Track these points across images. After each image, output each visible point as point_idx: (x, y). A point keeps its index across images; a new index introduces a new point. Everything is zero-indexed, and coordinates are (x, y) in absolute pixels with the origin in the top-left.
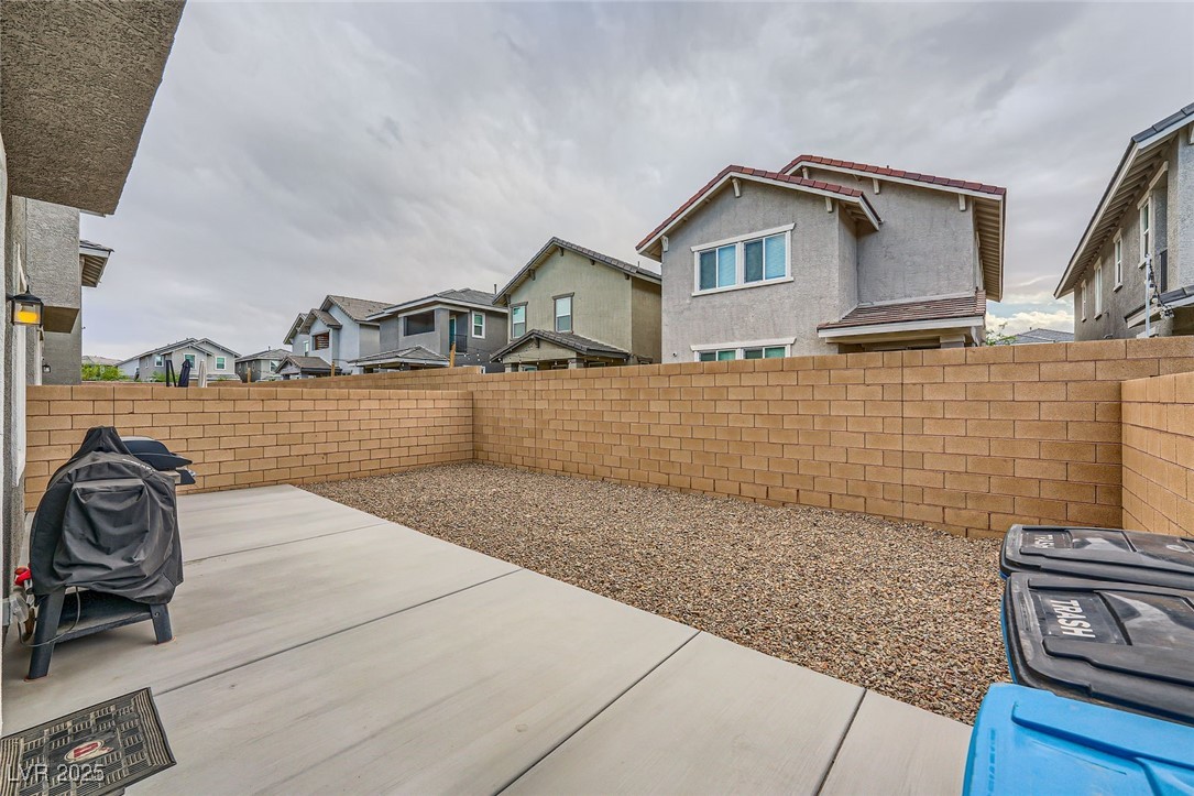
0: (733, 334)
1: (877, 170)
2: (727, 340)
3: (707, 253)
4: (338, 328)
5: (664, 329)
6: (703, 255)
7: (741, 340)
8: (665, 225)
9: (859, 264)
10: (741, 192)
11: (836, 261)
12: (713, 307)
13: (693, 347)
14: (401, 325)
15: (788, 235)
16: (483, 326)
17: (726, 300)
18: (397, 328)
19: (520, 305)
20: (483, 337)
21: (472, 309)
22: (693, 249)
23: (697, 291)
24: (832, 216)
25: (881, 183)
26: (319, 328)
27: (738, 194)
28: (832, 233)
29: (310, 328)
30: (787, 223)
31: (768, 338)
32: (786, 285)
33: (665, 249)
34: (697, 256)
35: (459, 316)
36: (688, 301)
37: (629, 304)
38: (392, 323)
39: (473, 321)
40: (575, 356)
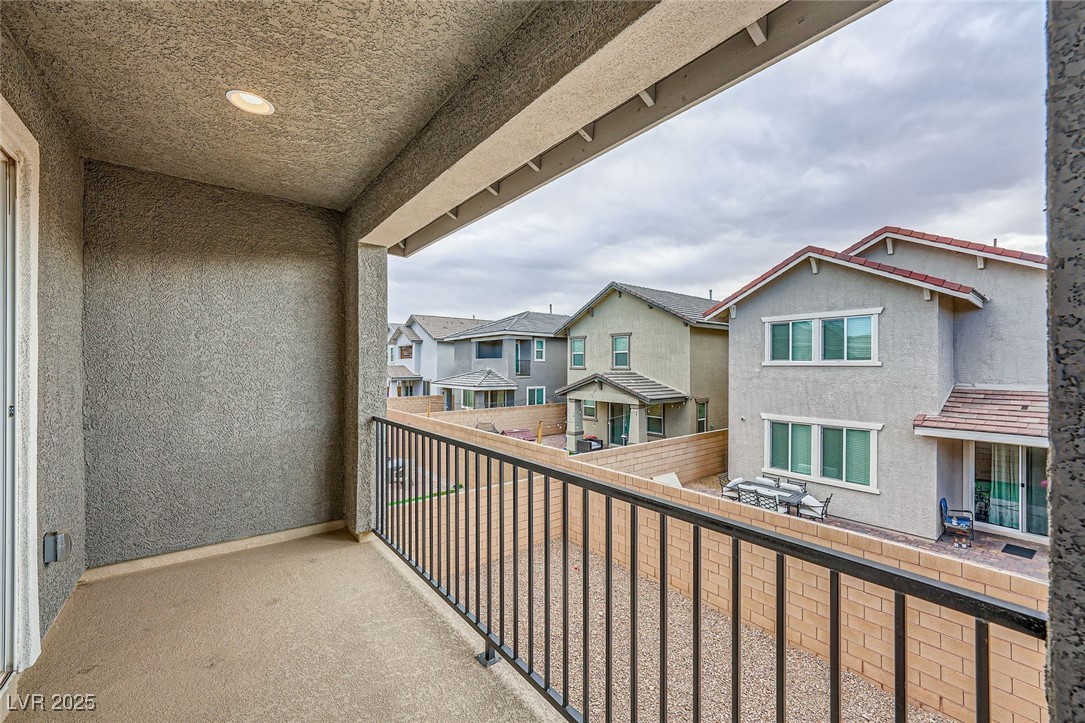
0: (809, 408)
1: (983, 248)
2: (801, 414)
3: (779, 325)
4: (420, 342)
5: (732, 394)
6: (774, 326)
7: (818, 416)
8: (734, 296)
9: (956, 341)
10: (819, 269)
11: (936, 352)
12: (786, 379)
13: (764, 415)
14: (474, 349)
15: (874, 320)
16: (544, 350)
17: (802, 374)
18: (470, 350)
19: (578, 338)
20: (544, 360)
21: (534, 337)
22: (764, 319)
23: (768, 361)
24: (930, 304)
25: (986, 260)
26: (404, 341)
27: (815, 271)
28: (931, 323)
29: (396, 340)
30: (874, 306)
31: (849, 419)
32: (873, 369)
33: (733, 316)
34: (768, 329)
35: (524, 343)
36: (757, 370)
37: (688, 348)
38: (466, 346)
39: (535, 347)
40: (637, 403)
